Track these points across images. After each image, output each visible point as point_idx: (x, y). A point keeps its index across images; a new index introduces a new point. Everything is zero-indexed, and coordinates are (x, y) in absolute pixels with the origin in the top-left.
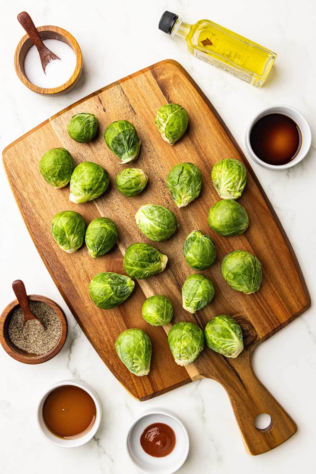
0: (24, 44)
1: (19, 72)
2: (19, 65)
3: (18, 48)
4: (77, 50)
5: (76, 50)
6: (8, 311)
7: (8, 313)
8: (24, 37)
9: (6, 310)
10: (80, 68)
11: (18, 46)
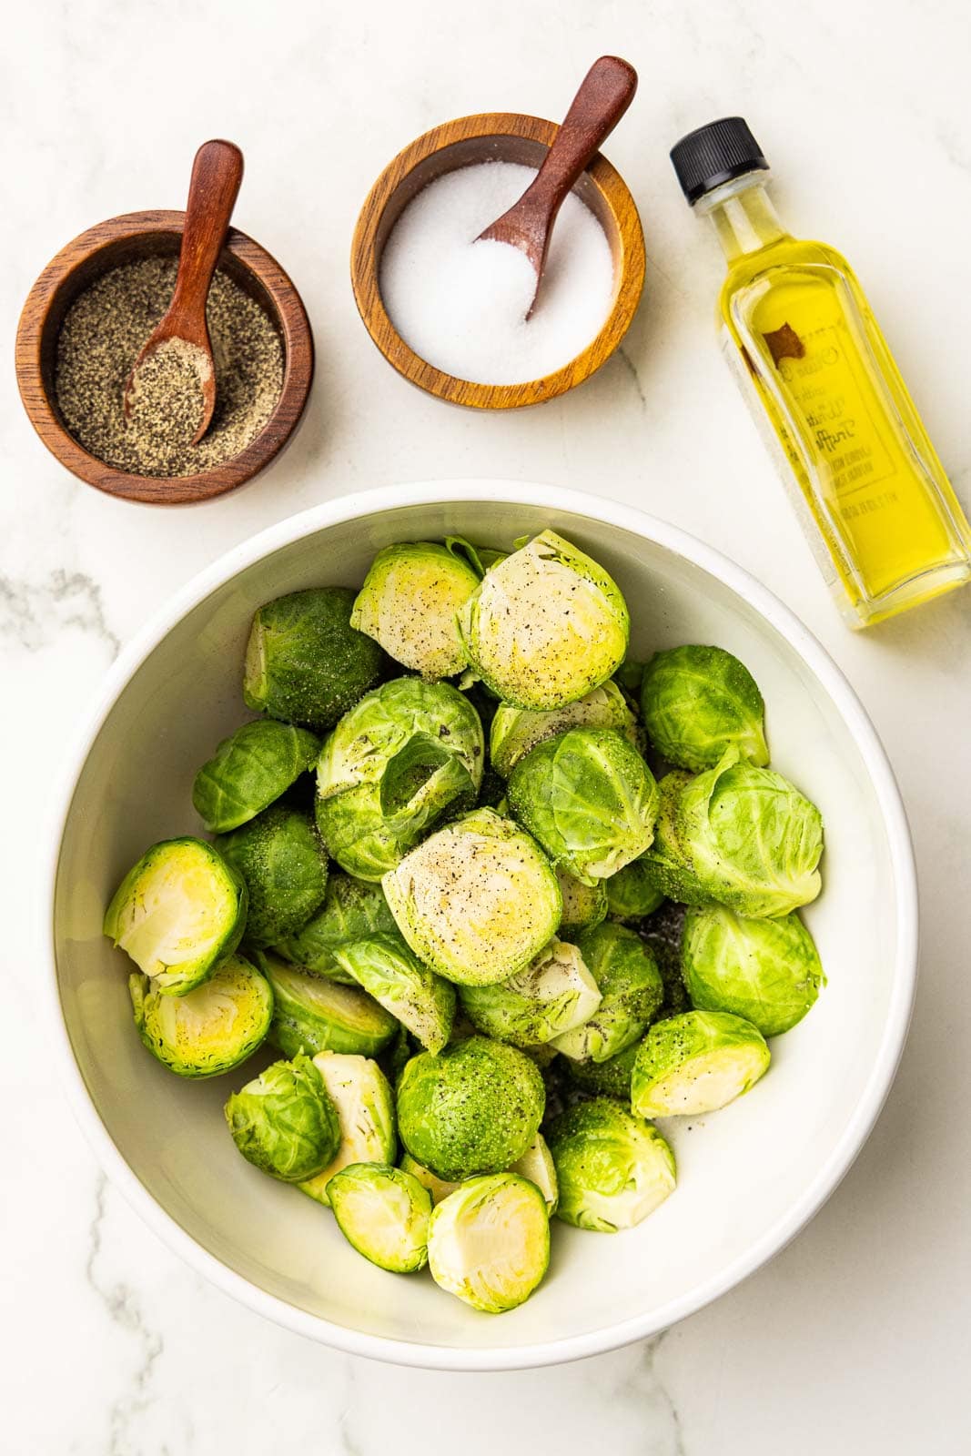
0: (417, 166)
1: (366, 279)
2: (369, 252)
3: (385, 178)
4: (629, 253)
5: (625, 253)
6: (40, 313)
7: (41, 322)
8: (423, 140)
9: (28, 311)
10: (624, 329)
11: (391, 168)
